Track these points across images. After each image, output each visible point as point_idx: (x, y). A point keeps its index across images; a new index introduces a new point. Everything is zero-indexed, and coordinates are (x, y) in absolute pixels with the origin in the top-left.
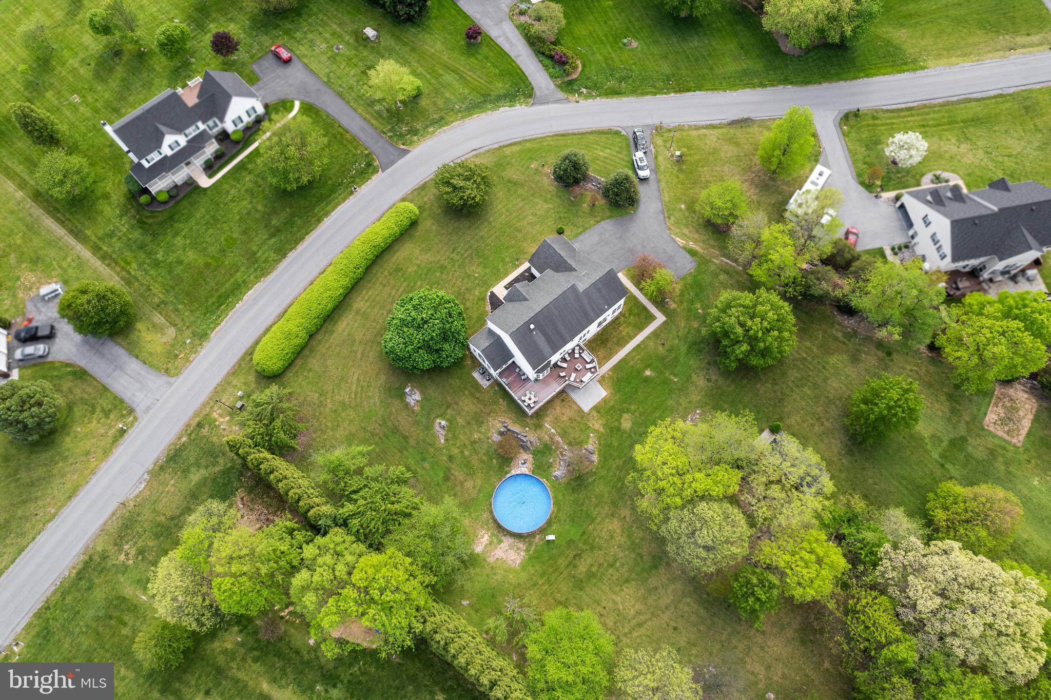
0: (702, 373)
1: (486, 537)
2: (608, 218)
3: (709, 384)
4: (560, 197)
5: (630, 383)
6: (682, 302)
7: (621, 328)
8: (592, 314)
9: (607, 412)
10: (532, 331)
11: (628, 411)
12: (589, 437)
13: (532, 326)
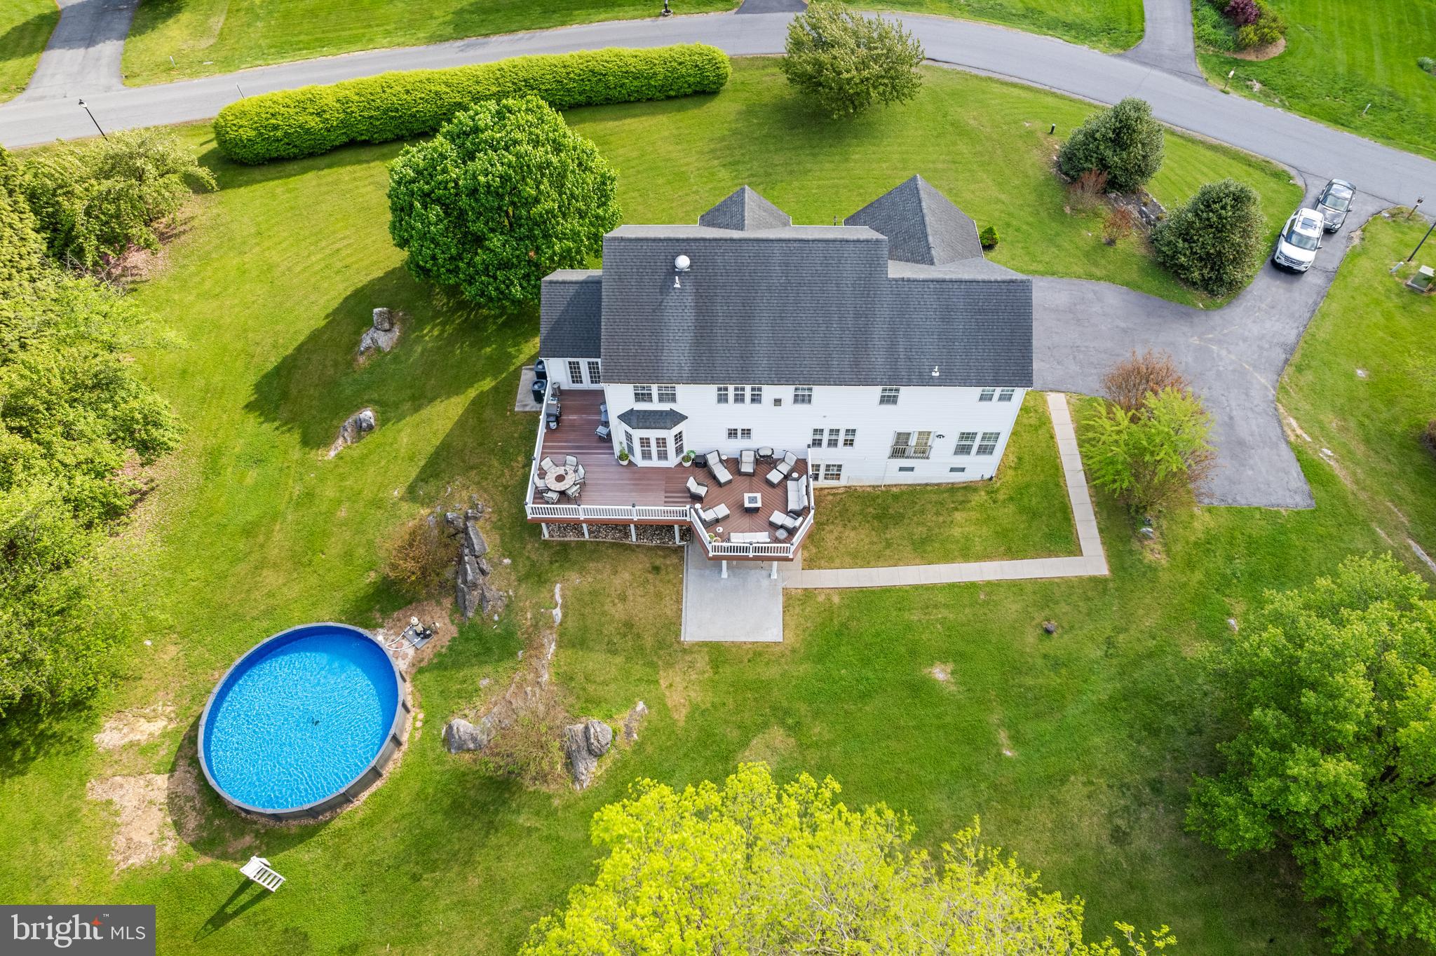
0: (1109, 798)
1: (158, 726)
2: (1127, 284)
3: (1111, 850)
4: (1041, 195)
5: (866, 662)
6: (1190, 565)
7: (958, 516)
8: (878, 358)
9: (738, 686)
10: (673, 271)
11: (795, 729)
12: (629, 702)
13: (683, 262)
